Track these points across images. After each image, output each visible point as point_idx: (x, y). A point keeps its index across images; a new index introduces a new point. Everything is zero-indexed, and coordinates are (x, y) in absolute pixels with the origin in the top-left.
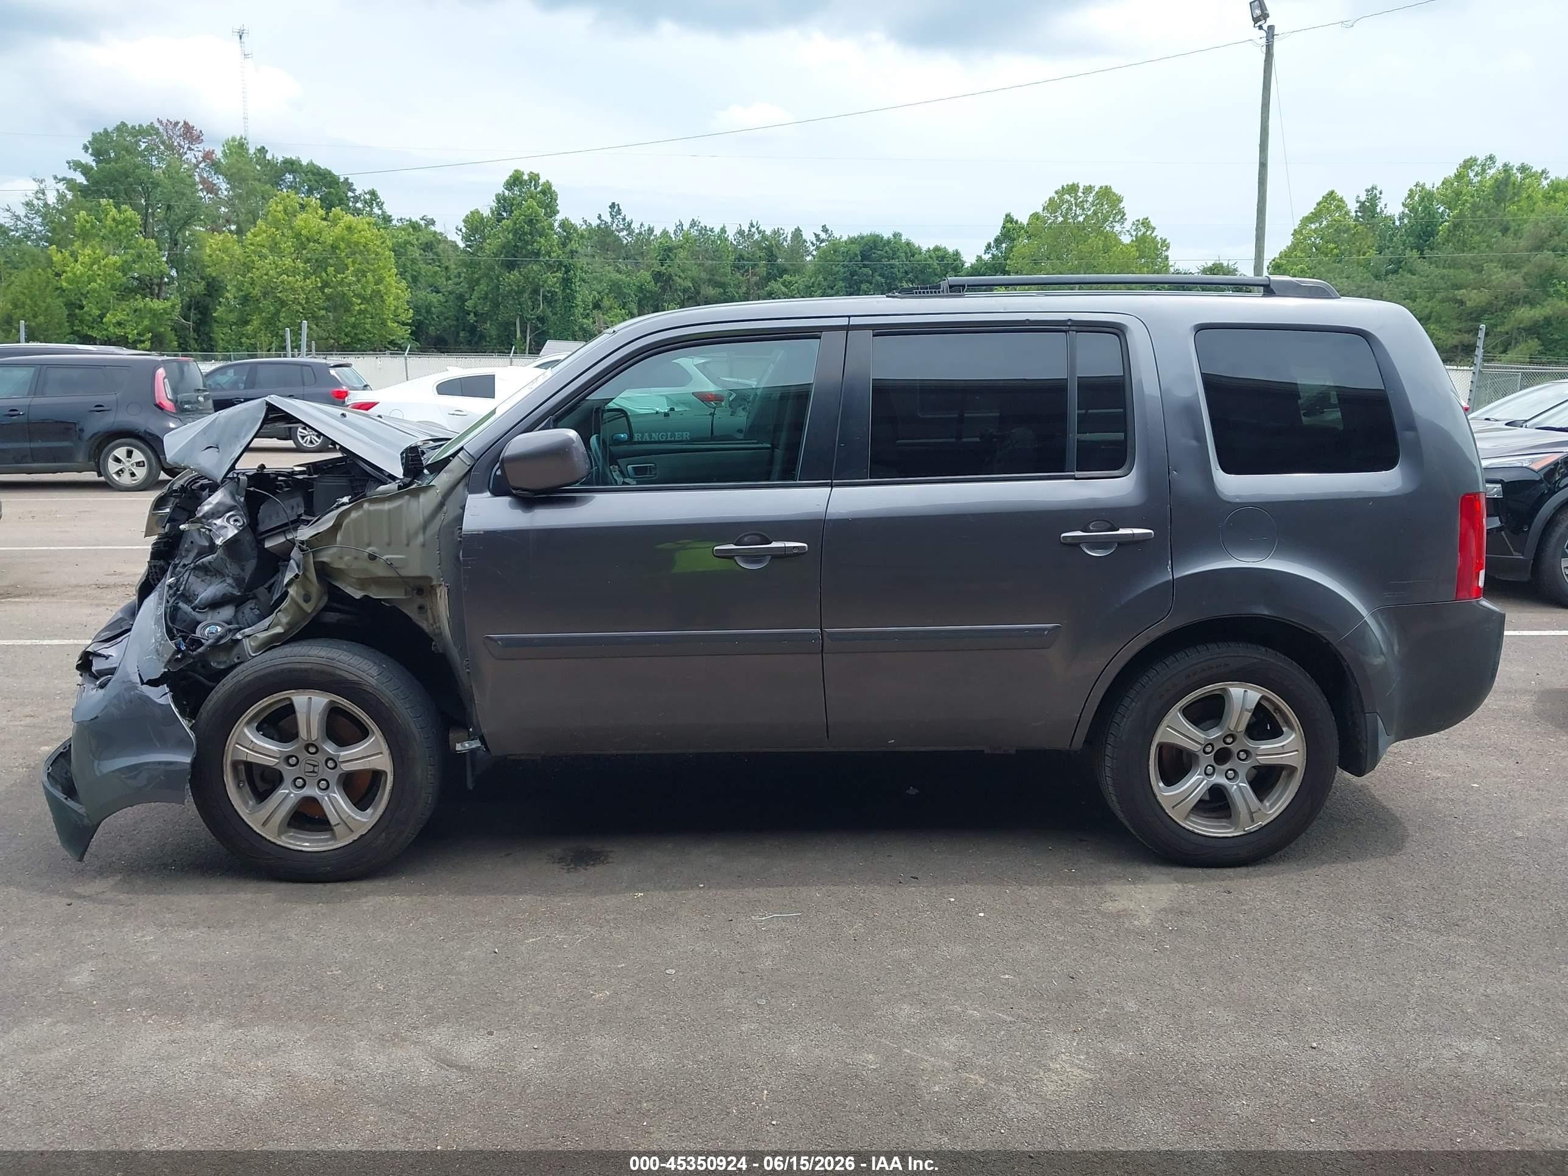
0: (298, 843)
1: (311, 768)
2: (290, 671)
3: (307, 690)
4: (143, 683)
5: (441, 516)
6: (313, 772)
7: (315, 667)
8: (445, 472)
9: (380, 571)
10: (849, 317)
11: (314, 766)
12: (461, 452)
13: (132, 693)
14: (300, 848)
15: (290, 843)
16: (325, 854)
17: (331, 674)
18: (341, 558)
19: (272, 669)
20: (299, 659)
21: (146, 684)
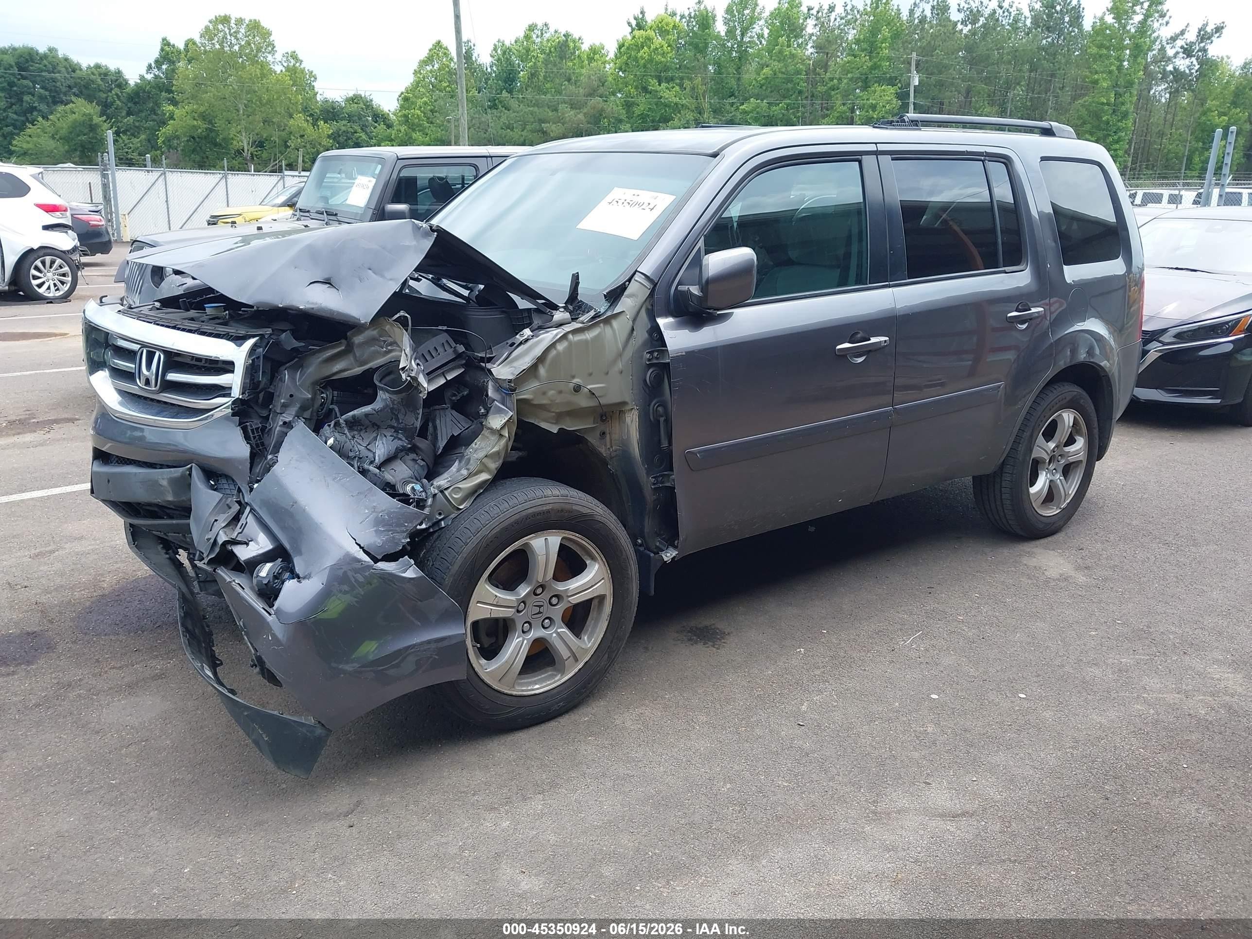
0: (529, 688)
1: (537, 610)
2: (534, 515)
3: (545, 532)
4: (376, 560)
5: (632, 341)
6: (540, 613)
7: (556, 506)
8: (629, 296)
9: (584, 402)
10: (876, 143)
11: (540, 606)
12: (636, 275)
13: (367, 574)
14: (533, 692)
15: (523, 691)
16: (555, 691)
17: (570, 511)
18: (544, 393)
19: (517, 517)
20: (540, 502)
21: (382, 560)
